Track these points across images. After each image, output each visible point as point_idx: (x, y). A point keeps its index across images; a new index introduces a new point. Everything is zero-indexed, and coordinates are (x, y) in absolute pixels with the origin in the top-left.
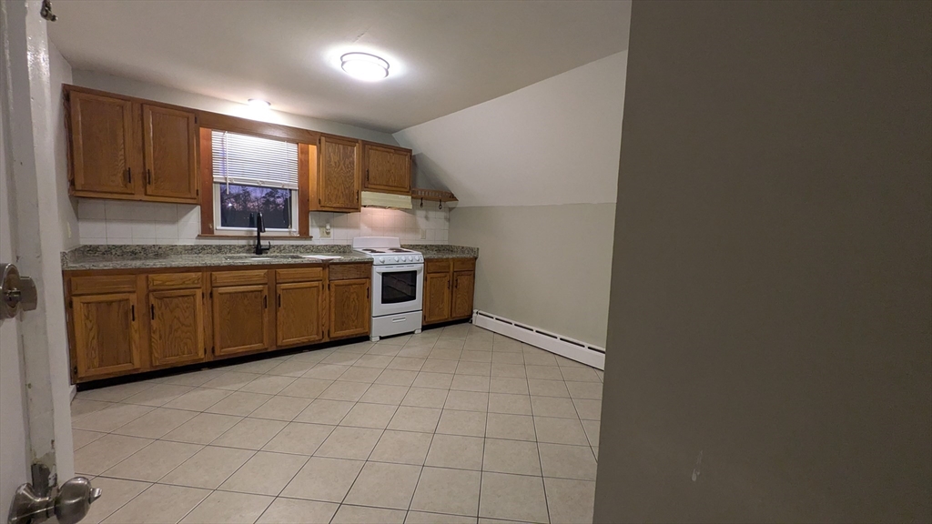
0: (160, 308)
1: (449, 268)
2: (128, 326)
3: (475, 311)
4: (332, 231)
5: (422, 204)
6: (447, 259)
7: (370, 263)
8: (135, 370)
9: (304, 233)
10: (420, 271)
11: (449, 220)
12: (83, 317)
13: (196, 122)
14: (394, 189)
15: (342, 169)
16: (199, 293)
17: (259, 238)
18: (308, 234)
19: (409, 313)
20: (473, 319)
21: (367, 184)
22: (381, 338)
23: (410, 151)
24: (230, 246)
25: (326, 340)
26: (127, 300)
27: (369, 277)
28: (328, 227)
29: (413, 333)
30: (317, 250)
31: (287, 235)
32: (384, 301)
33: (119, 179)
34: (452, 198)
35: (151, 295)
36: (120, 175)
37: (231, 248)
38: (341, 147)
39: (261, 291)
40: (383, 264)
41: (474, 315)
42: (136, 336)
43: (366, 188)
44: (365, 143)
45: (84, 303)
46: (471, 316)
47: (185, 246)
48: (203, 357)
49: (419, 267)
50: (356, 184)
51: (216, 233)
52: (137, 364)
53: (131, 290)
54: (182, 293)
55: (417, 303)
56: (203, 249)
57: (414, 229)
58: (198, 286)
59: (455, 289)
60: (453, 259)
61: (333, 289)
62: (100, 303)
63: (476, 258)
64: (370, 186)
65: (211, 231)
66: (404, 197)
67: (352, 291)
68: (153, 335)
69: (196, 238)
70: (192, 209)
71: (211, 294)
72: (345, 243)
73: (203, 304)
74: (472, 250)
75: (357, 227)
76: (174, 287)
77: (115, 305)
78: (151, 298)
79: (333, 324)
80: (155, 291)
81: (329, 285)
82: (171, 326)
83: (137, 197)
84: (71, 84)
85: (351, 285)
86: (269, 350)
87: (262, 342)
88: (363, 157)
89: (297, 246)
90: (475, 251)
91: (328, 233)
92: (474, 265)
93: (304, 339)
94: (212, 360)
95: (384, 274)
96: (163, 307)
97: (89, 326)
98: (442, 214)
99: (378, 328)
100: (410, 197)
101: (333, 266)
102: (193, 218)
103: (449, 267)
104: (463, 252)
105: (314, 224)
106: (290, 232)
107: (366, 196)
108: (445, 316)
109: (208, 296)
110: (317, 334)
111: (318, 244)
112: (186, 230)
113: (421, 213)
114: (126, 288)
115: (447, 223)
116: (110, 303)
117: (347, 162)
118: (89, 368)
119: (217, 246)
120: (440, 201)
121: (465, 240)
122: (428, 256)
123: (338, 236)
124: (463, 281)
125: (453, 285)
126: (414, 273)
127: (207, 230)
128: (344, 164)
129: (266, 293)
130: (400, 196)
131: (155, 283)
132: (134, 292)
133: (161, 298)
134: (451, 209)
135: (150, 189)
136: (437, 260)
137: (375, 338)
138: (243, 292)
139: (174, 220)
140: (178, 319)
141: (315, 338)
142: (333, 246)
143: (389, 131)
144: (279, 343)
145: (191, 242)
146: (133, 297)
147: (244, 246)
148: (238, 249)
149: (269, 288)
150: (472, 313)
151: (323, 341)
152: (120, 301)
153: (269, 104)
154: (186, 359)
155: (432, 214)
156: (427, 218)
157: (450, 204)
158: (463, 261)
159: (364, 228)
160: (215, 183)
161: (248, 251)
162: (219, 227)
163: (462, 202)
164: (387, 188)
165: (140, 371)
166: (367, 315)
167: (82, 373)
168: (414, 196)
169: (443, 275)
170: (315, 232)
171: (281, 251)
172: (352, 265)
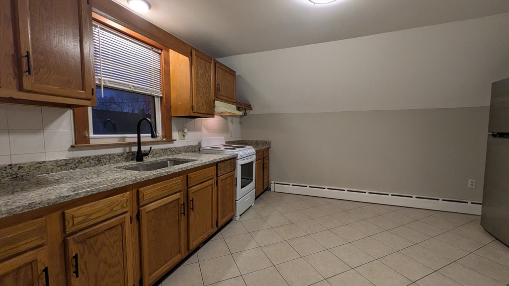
1: (262, 156)
3: (273, 182)
7: (235, 158)
9: (168, 138)
11: (241, 123)
17: (139, 144)
18: (172, 138)
21: (218, 94)
22: (241, 215)
23: (235, 72)
24: (110, 155)
28: (186, 131)
34: (250, 108)
39: (178, 199)
40: (242, 157)
41: (272, 185)
47: (56, 161)
50: (212, 95)
51: (92, 142)
56: (80, 162)
59: (265, 170)
64: (219, 97)
65: (87, 140)
66: (233, 106)
69: (69, 151)
72: (194, 143)
74: (266, 142)
75: (200, 130)
80: (75, 232)
90: (267, 143)
91: (184, 136)
92: (269, 152)
95: (242, 165)
100: (236, 107)
105: (175, 128)
110: (212, 227)
115: (240, 126)
119: (96, 157)
120: (245, 110)
125: (264, 167)
127: (81, 140)
137: (237, 217)
139: (39, 128)
140: (105, 261)
145: (63, 155)
147: (122, 155)
148: (117, 158)
156: (232, 122)
159: (204, 131)
161: (127, 159)
162: (92, 135)
163: (254, 111)
164: (227, 99)
170: (175, 135)
171: (153, 155)
172: (228, 161)
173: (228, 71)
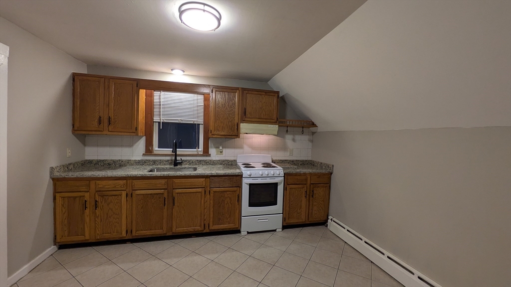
0: (101, 202)
1: (307, 182)
2: (83, 213)
3: (330, 217)
4: (224, 150)
5: (287, 130)
6: (305, 174)
7: (240, 176)
8: (86, 240)
9: (206, 152)
10: (281, 183)
11: (312, 141)
12: (61, 205)
13: (137, 86)
14: (264, 120)
15: (227, 108)
16: (124, 194)
17: (175, 155)
18: (208, 153)
19: (272, 215)
20: (328, 224)
21: (245, 117)
22: (248, 233)
23: (278, 92)
24: (160, 160)
25: (207, 230)
26: (84, 196)
27: (240, 186)
28: (221, 148)
29: (275, 230)
30: (213, 163)
31: (196, 153)
32: (251, 205)
33: (96, 123)
34: (314, 125)
35: (96, 194)
36: (97, 120)
37: (161, 162)
38: (226, 93)
39: (163, 194)
40: (250, 177)
41: (329, 221)
42: (87, 219)
43: (243, 121)
44: (244, 89)
45: (62, 197)
46: (326, 221)
47: (135, 160)
48: (125, 235)
49: (280, 180)
50: (236, 118)
51: (155, 152)
52: (87, 237)
53: (87, 190)
54: (114, 193)
55: (279, 207)
56: (145, 162)
57: (284, 148)
58: (124, 189)
59: (311, 198)
60: (310, 174)
61: (212, 195)
62: (70, 197)
63: (331, 173)
64: (246, 119)
66: (272, 126)
67: (226, 196)
68: (96, 219)
69: (142, 156)
70: (141, 138)
71: (132, 194)
72: (232, 159)
73: (127, 200)
74: (328, 166)
75: (241, 147)
76: (109, 189)
77: (77, 199)
78: (97, 196)
79: (211, 220)
80: (100, 191)
81: (210, 191)
82: (107, 214)
83: (104, 133)
84: (86, 73)
85: (226, 192)
86: (167, 235)
87: (162, 229)
88: (242, 100)
89: (200, 161)
90: (331, 167)
91: (221, 152)
92: (330, 179)
93: (191, 229)
94: (131, 238)
95: (251, 185)
96: (103, 202)
97: (64, 212)
98: (305, 138)
99: (246, 225)
100: (277, 126)
101: (213, 178)
102: (141, 144)
103: (306, 180)
104: (322, 168)
105: (212, 146)
106: (197, 151)
107: (244, 127)
108: (303, 219)
109: (130, 196)
110: (200, 226)
111: (215, 159)
112: (137, 151)
113: (289, 137)
114: (83, 189)
115: (311, 144)
116: (75, 198)
117: (231, 103)
118: (62, 237)
119: (153, 160)
120: (303, 128)
121: (323, 157)
122: (288, 171)
123: (228, 154)
124: (319, 192)
125: (310, 195)
126: (276, 185)
127: (149, 150)
128: (228, 105)
129: (166, 195)
130: (269, 126)
131: (100, 186)
132: (88, 192)
133: (103, 196)
134: (313, 133)
135: (111, 128)
136: (296, 174)
137: (244, 233)
138: (151, 194)
139: (131, 145)
140: (112, 210)
141: (198, 228)
142: (224, 161)
143: (266, 80)
144: (174, 231)
145: (139, 158)
146: (87, 195)
147: (168, 161)
148: (165, 162)
149: (168, 192)
150: (328, 219)
151: (205, 231)
152: (80, 197)
153: (184, 71)
154: (114, 236)
155: (298, 137)
156: (294, 140)
157: (313, 129)
158: (319, 175)
159: (247, 148)
160: (156, 122)
161: (170, 164)
162: (157, 149)
163: (321, 128)
164: (259, 120)
165: (89, 241)
166: (237, 214)
167: (58, 240)
168: (280, 124)
169: (300, 186)
170: (212, 151)
171: (190, 164)
172: (226, 177)
173: (264, 93)
